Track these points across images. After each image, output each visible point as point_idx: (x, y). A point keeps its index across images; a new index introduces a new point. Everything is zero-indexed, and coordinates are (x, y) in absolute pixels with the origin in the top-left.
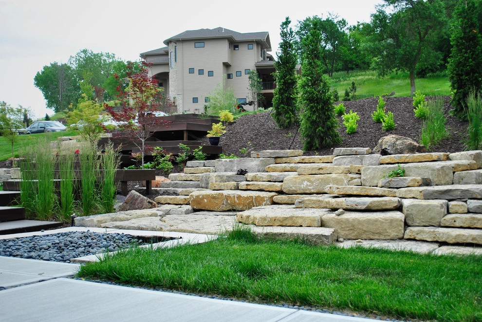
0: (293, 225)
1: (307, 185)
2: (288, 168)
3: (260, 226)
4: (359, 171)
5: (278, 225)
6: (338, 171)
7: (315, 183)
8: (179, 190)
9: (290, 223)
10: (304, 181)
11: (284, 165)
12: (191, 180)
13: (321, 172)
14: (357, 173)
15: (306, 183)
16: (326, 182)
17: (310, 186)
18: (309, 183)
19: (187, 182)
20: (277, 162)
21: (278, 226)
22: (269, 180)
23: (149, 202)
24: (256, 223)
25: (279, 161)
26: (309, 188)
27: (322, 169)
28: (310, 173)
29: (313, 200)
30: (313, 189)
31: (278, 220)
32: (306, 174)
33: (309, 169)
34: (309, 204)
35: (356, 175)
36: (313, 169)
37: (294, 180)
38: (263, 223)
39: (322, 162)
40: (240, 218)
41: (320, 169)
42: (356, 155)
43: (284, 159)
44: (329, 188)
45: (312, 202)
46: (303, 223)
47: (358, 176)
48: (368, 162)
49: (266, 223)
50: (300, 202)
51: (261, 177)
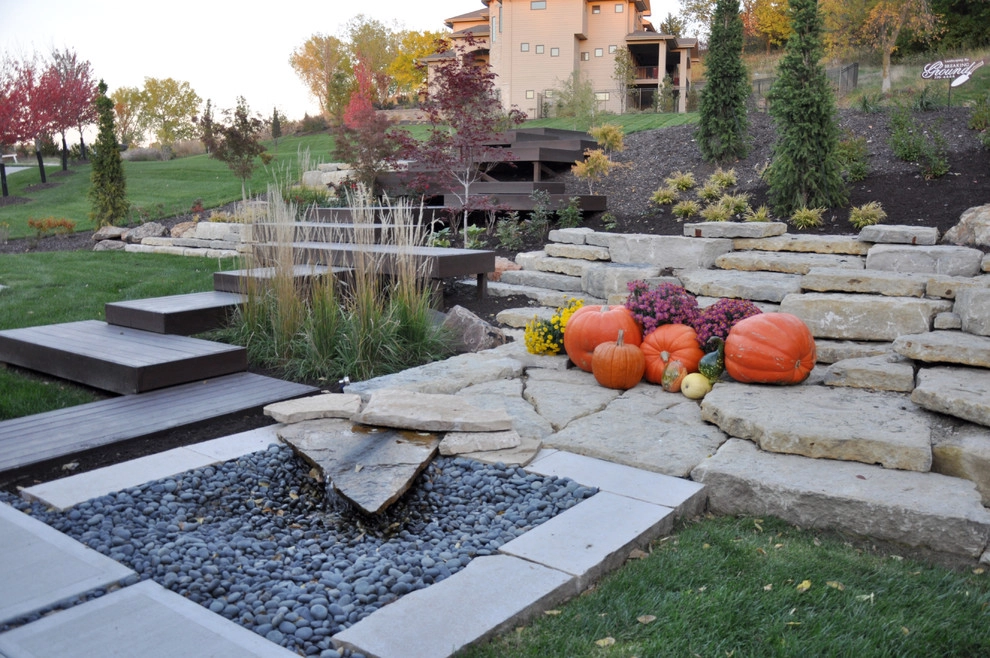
0: (858, 458)
1: (834, 320)
2: (766, 265)
3: (770, 452)
4: (949, 292)
5: (819, 455)
6: (899, 291)
7: (851, 319)
8: (542, 294)
9: (850, 453)
10: (828, 311)
11: (756, 256)
12: (562, 273)
13: (856, 287)
14: (943, 298)
15: (831, 316)
16: (880, 315)
17: (840, 323)
18: (837, 318)
19: (553, 275)
20: (737, 248)
21: (819, 458)
22: (737, 296)
23: (490, 334)
24: (762, 444)
25: (740, 244)
26: (839, 327)
27: (859, 282)
28: (829, 288)
29: (868, 372)
30: (847, 330)
31: (820, 444)
32: (820, 290)
33: (827, 278)
34: (858, 379)
35: (942, 301)
36: (838, 279)
37: (804, 307)
38: (779, 447)
39: (831, 251)
40: (711, 414)
41: (853, 281)
42: (914, 244)
43: (752, 241)
44: (904, 345)
45: (867, 375)
46: (887, 458)
47: (946, 304)
48: (951, 266)
49: (788, 447)
50: (837, 374)
51: (720, 289)
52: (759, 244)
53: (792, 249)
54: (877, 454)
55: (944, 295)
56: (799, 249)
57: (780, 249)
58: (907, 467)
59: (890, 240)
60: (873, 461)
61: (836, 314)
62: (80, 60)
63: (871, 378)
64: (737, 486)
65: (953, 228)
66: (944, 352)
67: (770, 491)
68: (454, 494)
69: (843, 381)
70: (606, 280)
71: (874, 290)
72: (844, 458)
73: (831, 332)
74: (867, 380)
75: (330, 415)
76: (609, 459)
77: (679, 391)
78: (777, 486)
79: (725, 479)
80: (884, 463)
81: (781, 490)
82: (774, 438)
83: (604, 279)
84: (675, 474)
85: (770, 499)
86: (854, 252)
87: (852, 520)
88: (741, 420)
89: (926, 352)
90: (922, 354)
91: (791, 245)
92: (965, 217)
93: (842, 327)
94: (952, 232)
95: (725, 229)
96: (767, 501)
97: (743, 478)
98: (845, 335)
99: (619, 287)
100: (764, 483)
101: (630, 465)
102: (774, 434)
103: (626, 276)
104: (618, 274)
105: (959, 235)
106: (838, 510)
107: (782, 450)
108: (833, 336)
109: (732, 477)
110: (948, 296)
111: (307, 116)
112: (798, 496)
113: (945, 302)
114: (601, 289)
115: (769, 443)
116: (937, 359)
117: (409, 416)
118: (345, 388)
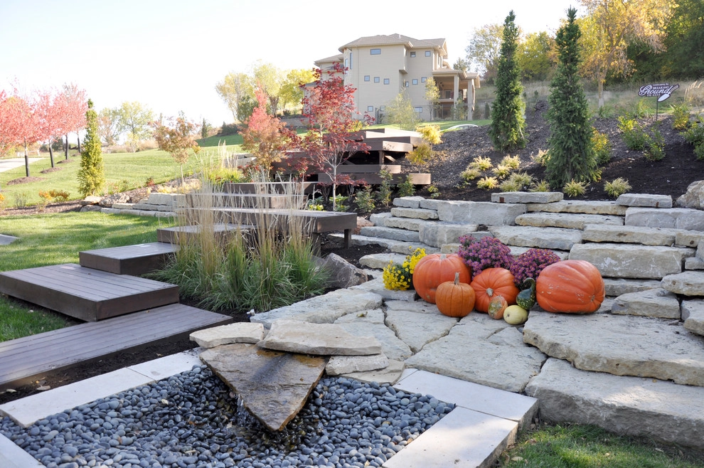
0: (653, 375)
1: (611, 264)
2: (552, 223)
3: (583, 370)
4: (692, 242)
5: (622, 374)
6: (655, 242)
7: (623, 263)
8: (391, 244)
9: (647, 371)
10: (606, 257)
11: (544, 216)
12: (404, 229)
13: (623, 239)
14: (688, 247)
15: (608, 261)
16: (644, 260)
17: (615, 266)
18: (614, 262)
19: (398, 230)
20: (530, 210)
21: (623, 376)
22: (536, 245)
23: (357, 274)
24: (577, 364)
25: (532, 207)
26: (615, 269)
27: (625, 235)
28: (603, 240)
29: (645, 304)
30: (621, 271)
31: (624, 365)
32: (596, 241)
33: (602, 233)
34: (638, 309)
35: (687, 249)
36: (609, 233)
37: (588, 254)
38: (591, 367)
39: (596, 212)
40: (532, 339)
41: (620, 234)
42: (657, 207)
43: (540, 205)
44: (670, 283)
45: (645, 306)
46: (678, 376)
47: (690, 251)
48: (687, 223)
49: (598, 367)
50: (622, 305)
51: (523, 240)
52: (545, 207)
53: (569, 211)
54: (669, 373)
55: (689, 245)
56: (574, 211)
57: (560, 211)
58: (695, 383)
59: (640, 205)
60: (666, 377)
61: (613, 259)
62: (79, 89)
63: (647, 308)
64: (563, 400)
65: (683, 196)
66: (701, 289)
67: (591, 405)
68: (340, 409)
69: (625, 311)
70: (439, 234)
71: (636, 241)
72: (643, 375)
73: (609, 272)
74: (644, 310)
75: (240, 341)
76: (460, 378)
77: (501, 318)
78: (596, 402)
79: (554, 395)
80: (675, 380)
81: (600, 404)
82: (586, 360)
83: (436, 233)
84: (512, 390)
85: (590, 411)
86: (613, 213)
87: (661, 430)
88: (558, 344)
89: (687, 288)
90: (684, 290)
91: (567, 208)
92: (691, 188)
93: (617, 269)
94: (682, 198)
95: (521, 197)
96: (589, 412)
97: (568, 393)
98: (620, 274)
99: (448, 239)
100: (586, 398)
101: (476, 383)
102: (587, 357)
103: (453, 231)
104: (447, 230)
105: (687, 200)
106: (648, 421)
107: (593, 369)
108: (611, 275)
109: (559, 393)
110: (692, 246)
111: (224, 123)
112: (614, 410)
113: (690, 249)
114: (434, 240)
115: (583, 363)
116: (695, 294)
117: (301, 343)
118: (251, 318)
